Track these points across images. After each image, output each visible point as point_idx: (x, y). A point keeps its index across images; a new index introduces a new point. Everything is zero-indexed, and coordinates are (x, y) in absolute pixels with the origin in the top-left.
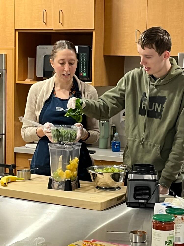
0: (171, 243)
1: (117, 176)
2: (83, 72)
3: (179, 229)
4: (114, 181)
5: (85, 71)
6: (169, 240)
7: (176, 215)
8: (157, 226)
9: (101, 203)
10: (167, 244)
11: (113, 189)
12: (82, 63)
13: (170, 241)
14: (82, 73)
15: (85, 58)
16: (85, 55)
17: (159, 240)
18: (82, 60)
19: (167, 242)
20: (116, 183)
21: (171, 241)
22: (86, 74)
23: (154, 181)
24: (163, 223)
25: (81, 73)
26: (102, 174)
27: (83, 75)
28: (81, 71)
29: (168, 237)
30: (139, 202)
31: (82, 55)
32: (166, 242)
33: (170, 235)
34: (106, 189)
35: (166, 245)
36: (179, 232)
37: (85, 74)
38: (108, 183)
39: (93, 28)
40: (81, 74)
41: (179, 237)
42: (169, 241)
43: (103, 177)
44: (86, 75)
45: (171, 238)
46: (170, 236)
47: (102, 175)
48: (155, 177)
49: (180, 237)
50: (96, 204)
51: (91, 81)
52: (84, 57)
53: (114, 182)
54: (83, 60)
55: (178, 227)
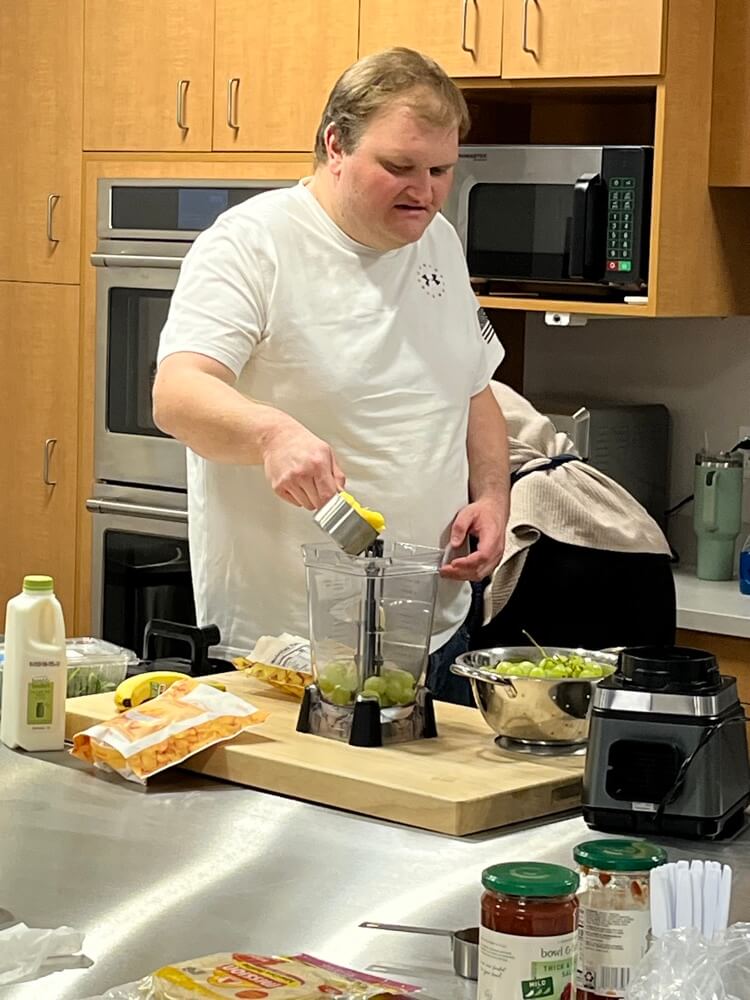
0: (548, 990)
1: (576, 694)
2: (619, 258)
3: (621, 932)
4: (563, 714)
5: (628, 252)
6: (538, 978)
7: (608, 873)
8: (495, 916)
9: (461, 804)
10: (531, 993)
11: (565, 749)
12: (615, 216)
13: (544, 983)
14: (616, 261)
15: (627, 197)
16: (628, 183)
17: (496, 972)
18: (619, 204)
19: (531, 985)
20: (572, 726)
21: (549, 980)
22: (629, 263)
23: (704, 721)
24: (523, 904)
25: (612, 260)
26: (508, 682)
27: (620, 269)
28: (613, 253)
29: (534, 964)
30: (634, 809)
31: (616, 183)
32: (526, 986)
33: (547, 954)
34: (535, 746)
35: (524, 997)
36: (619, 948)
37: (625, 266)
38: (537, 720)
39: (658, 73)
40: (612, 265)
41: (619, 967)
42: (540, 980)
43: (514, 696)
44: (629, 269)
45: (550, 968)
46: (547, 959)
47: (507, 687)
48: (707, 706)
49: (625, 967)
50: (442, 807)
51: (644, 293)
52: (624, 195)
53: (564, 718)
54: (621, 204)
55: (617, 923)
